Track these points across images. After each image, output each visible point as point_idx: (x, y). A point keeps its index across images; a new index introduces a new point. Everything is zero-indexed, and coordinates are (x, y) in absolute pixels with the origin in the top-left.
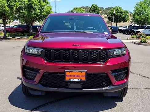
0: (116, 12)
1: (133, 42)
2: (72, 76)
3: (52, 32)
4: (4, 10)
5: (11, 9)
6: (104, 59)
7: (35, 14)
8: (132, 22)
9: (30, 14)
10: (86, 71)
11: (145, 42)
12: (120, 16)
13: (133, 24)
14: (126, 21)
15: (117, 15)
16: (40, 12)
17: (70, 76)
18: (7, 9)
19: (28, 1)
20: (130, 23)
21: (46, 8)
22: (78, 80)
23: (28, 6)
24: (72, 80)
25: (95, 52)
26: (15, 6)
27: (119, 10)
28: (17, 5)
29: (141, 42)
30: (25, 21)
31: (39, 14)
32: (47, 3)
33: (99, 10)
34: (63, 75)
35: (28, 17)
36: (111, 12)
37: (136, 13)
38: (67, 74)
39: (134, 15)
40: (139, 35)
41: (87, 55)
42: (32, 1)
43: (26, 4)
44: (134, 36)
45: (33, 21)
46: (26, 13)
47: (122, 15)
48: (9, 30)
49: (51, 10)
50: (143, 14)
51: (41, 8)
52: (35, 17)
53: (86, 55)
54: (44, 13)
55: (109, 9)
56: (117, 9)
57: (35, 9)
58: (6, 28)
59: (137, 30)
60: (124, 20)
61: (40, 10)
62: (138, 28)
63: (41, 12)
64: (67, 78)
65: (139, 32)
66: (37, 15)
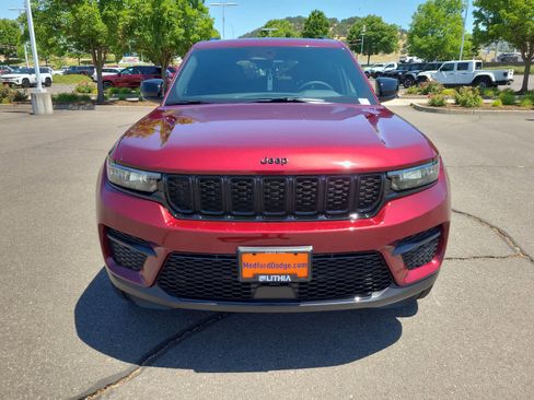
0: (367, 30)
1: (411, 105)
2: (263, 266)
3: (198, 103)
4: (93, 30)
5: (112, 28)
6: (371, 204)
7: (171, 39)
8: (403, 52)
9: (158, 40)
10: (310, 248)
11: (441, 104)
12: (378, 40)
13: (409, 58)
14: (392, 51)
15: (370, 37)
16: (184, 35)
17: (255, 266)
18: (101, 26)
19: (153, 6)
20: (399, 55)
21: (200, 24)
22: (283, 279)
23: (152, 19)
24: (262, 278)
25: (340, 183)
26: (121, 19)
27: (376, 25)
28: (126, 16)
29: (433, 105)
30: (150, 57)
31: (181, 38)
32: (202, 10)
33: (327, 25)
34: (232, 262)
35: (156, 46)
36: (357, 30)
37: (416, 32)
38: (246, 259)
39: (411, 36)
40: (426, 87)
41: (313, 193)
42: (163, 5)
43: (148, 13)
44: (414, 88)
45: (169, 57)
46: (149, 38)
47: (383, 36)
48: (113, 80)
49: (211, 27)
50: (433, 33)
51: (187, 24)
52: (171, 46)
53: (309, 193)
54: (196, 36)
55: (351, 21)
56: (372, 22)
57: (169, 26)
58: (104, 74)
59: (420, 74)
60: (387, 48)
61: (185, 27)
62: (421, 67)
63: (186, 34)
64: (246, 273)
65: (424, 78)
66: (178, 42)
